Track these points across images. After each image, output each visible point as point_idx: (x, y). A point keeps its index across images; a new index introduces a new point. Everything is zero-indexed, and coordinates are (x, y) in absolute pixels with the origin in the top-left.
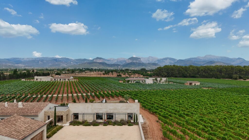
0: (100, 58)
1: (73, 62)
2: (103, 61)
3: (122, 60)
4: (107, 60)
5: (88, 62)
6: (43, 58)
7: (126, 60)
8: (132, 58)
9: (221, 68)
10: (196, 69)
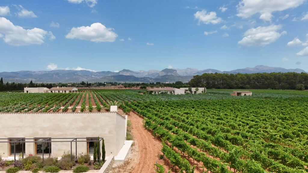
0: (128, 71)
1: (94, 76)
2: (131, 74)
3: (154, 73)
4: (136, 73)
5: (113, 75)
6: (59, 70)
7: (159, 72)
8: (166, 70)
9: (279, 75)
10: (246, 78)
